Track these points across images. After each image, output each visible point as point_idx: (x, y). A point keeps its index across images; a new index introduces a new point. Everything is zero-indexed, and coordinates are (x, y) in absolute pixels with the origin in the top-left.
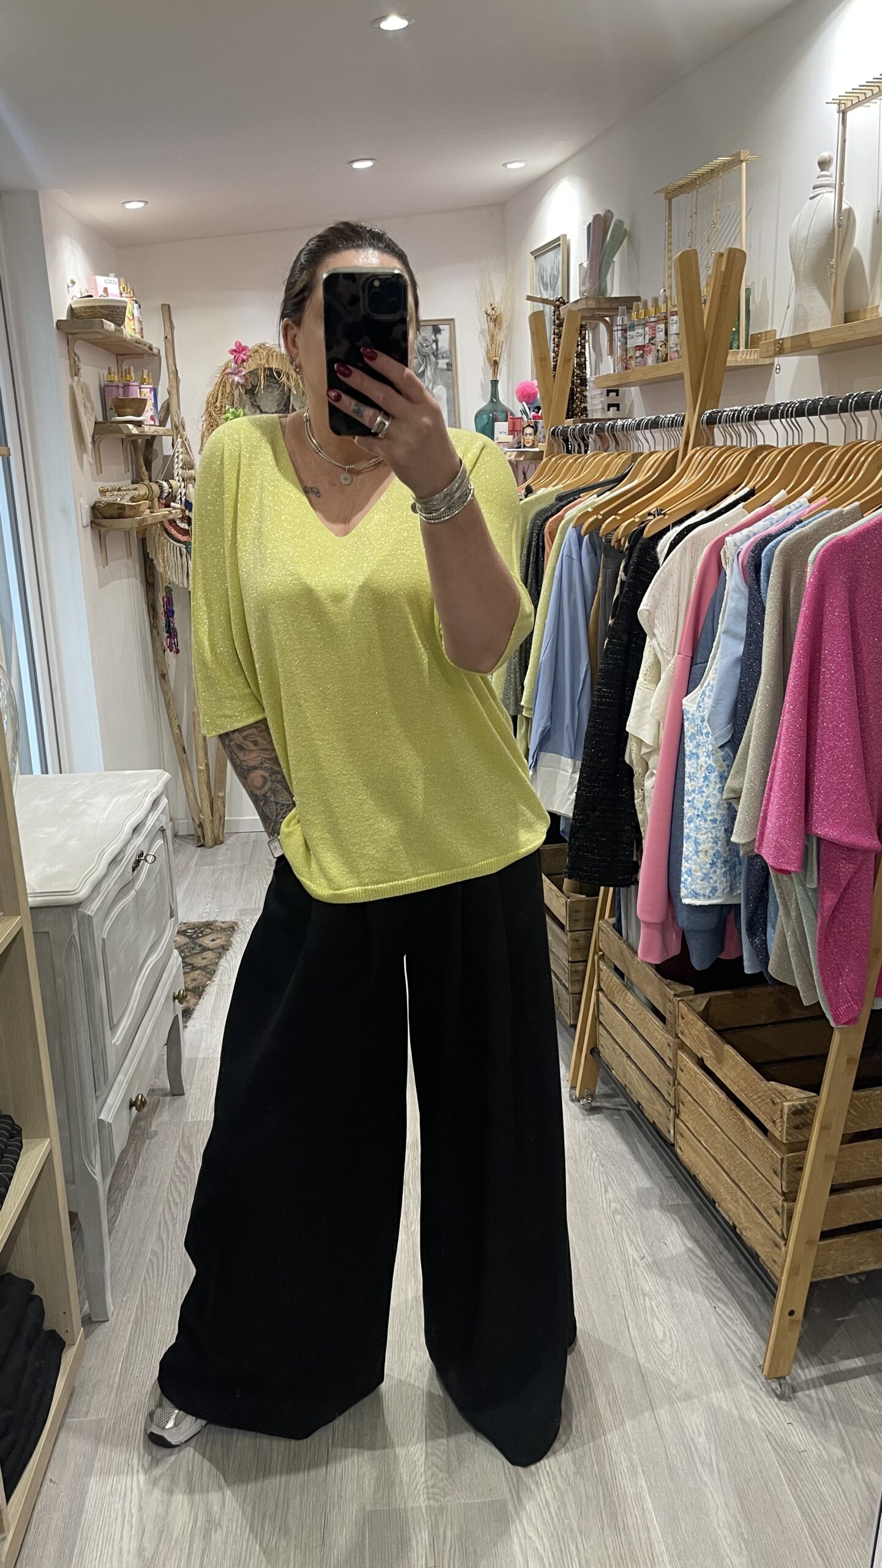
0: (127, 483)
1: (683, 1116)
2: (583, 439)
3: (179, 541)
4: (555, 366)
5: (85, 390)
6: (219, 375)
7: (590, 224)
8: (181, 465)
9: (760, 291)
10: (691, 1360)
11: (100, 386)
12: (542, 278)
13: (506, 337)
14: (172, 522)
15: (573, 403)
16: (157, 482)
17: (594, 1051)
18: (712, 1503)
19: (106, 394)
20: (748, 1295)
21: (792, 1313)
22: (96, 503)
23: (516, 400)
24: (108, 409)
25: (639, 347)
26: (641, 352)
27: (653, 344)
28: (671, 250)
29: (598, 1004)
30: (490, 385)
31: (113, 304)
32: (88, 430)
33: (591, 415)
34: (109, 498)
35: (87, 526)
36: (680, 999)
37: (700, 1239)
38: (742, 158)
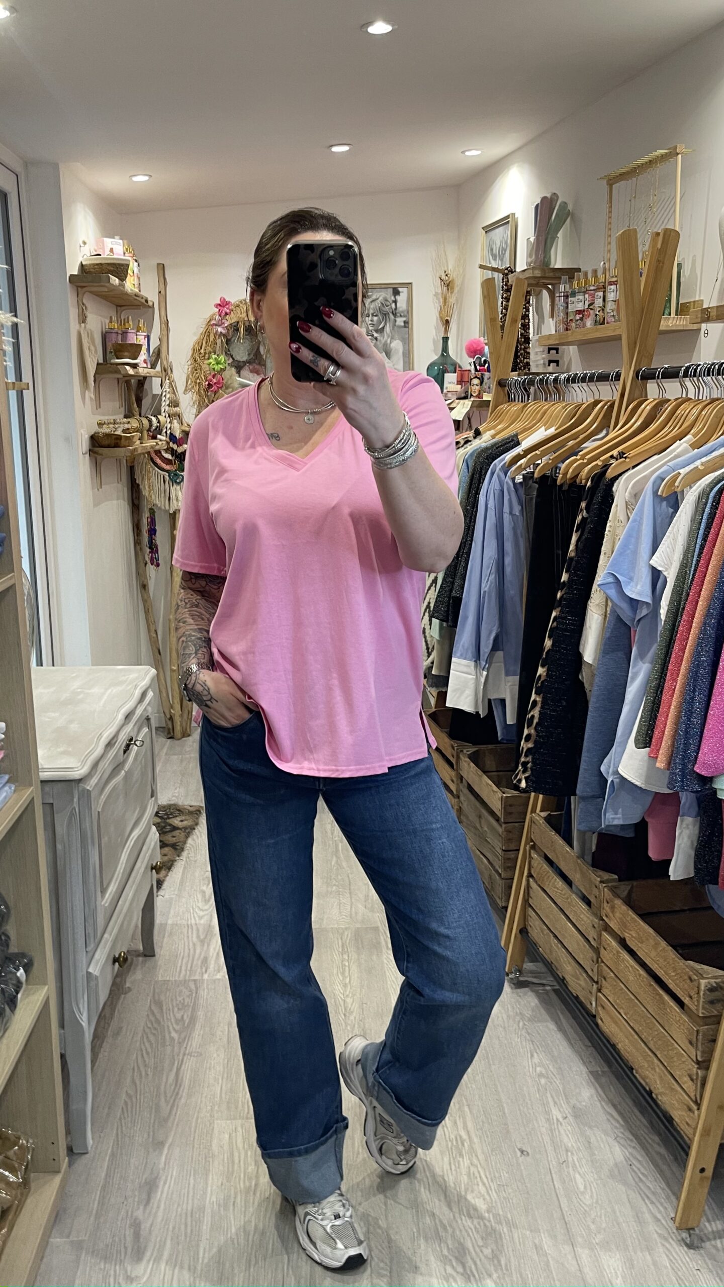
1: (604, 990)
2: (525, 389)
4: (502, 327)
5: (90, 335)
6: (204, 326)
7: (537, 206)
8: (168, 403)
9: (690, 264)
10: (609, 1210)
11: (102, 332)
12: (492, 250)
13: (456, 301)
14: (158, 453)
15: (517, 359)
17: (523, 930)
19: (107, 339)
20: (660, 1153)
21: (703, 1170)
22: (95, 433)
23: (466, 356)
24: (108, 352)
25: (579, 312)
26: (581, 316)
27: (591, 309)
28: (610, 229)
29: (528, 886)
30: (441, 341)
31: (118, 262)
32: (91, 370)
33: (533, 370)
34: (106, 430)
35: (86, 453)
36: (604, 885)
37: (617, 1103)
38: (678, 151)
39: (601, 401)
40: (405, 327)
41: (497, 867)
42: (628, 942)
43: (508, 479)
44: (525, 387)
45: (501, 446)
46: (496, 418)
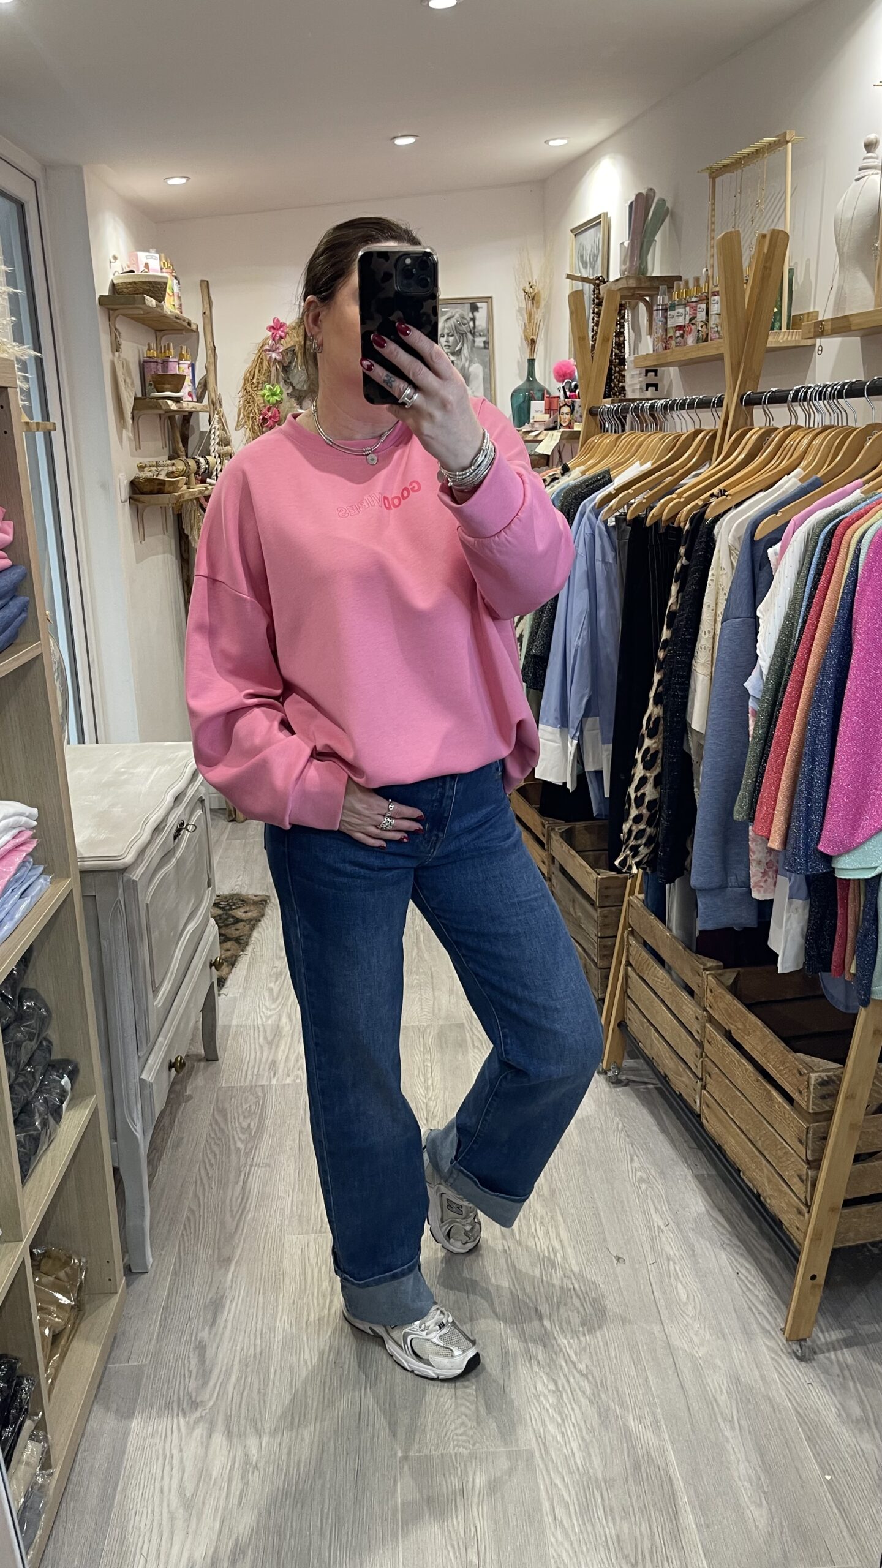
0: (163, 459)
1: (709, 1088)
2: (619, 419)
4: (593, 347)
5: (126, 365)
6: (256, 352)
7: (632, 203)
8: (217, 441)
9: (804, 271)
10: (714, 1322)
11: (139, 362)
12: (582, 256)
13: (543, 315)
15: (610, 383)
16: (194, 459)
17: (622, 1024)
18: (733, 1458)
19: (146, 370)
20: (770, 1260)
21: (814, 1277)
22: (136, 478)
23: (554, 380)
24: (147, 385)
25: (680, 328)
26: (681, 332)
27: (692, 324)
28: (713, 230)
29: (626, 977)
30: (526, 364)
31: (154, 280)
32: (128, 406)
33: (630, 395)
34: (147, 474)
35: (125, 501)
36: (708, 973)
37: (724, 1208)
38: (788, 139)
39: (702, 431)
40: (485, 348)
41: (593, 956)
42: (734, 1035)
43: (599, 523)
44: (620, 417)
45: (591, 484)
46: (585, 454)
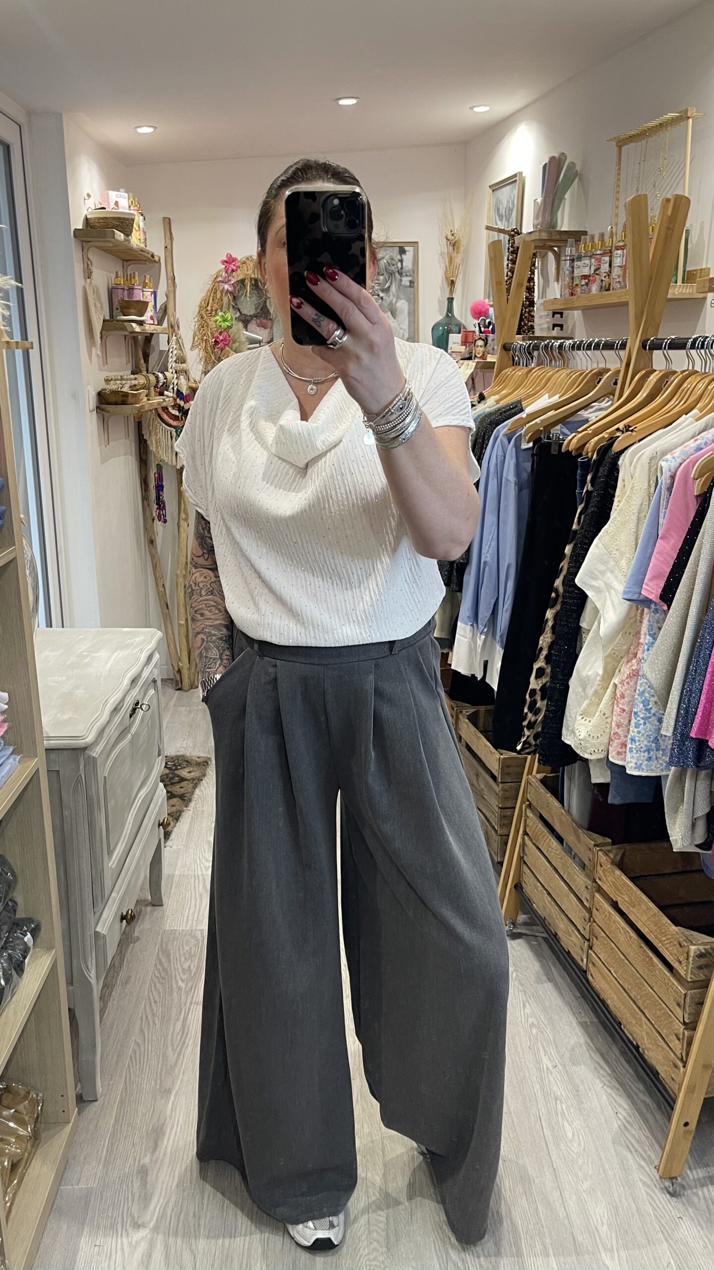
0: (127, 373)
1: (595, 948)
2: (529, 353)
3: (170, 426)
4: (508, 290)
5: (96, 291)
6: (210, 283)
7: (546, 165)
8: (174, 359)
9: (698, 232)
10: (596, 1157)
11: (108, 288)
12: (498, 210)
13: (462, 260)
14: (165, 409)
15: (522, 322)
16: (154, 374)
17: (518, 886)
19: (113, 296)
20: (645, 1103)
21: (686, 1124)
22: (102, 390)
23: (470, 317)
24: (114, 309)
25: (585, 277)
26: (587, 281)
27: (597, 274)
28: (618, 192)
29: (524, 845)
30: (446, 302)
31: (123, 216)
32: (98, 327)
33: (538, 333)
34: (112, 386)
35: (93, 410)
36: (598, 849)
37: (604, 1052)
38: (689, 115)
40: (410, 286)
41: (494, 824)
42: (620, 906)
43: (511, 446)
45: (505, 412)
46: (499, 384)
